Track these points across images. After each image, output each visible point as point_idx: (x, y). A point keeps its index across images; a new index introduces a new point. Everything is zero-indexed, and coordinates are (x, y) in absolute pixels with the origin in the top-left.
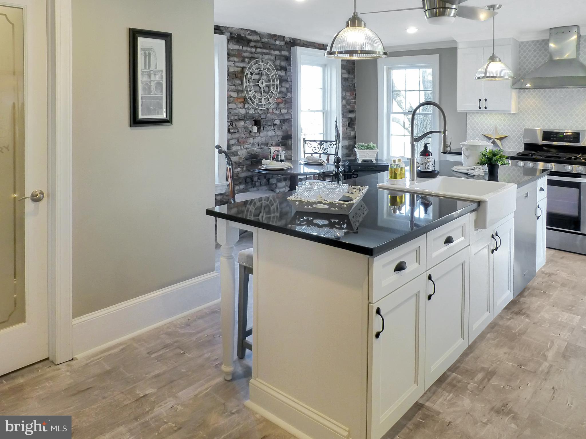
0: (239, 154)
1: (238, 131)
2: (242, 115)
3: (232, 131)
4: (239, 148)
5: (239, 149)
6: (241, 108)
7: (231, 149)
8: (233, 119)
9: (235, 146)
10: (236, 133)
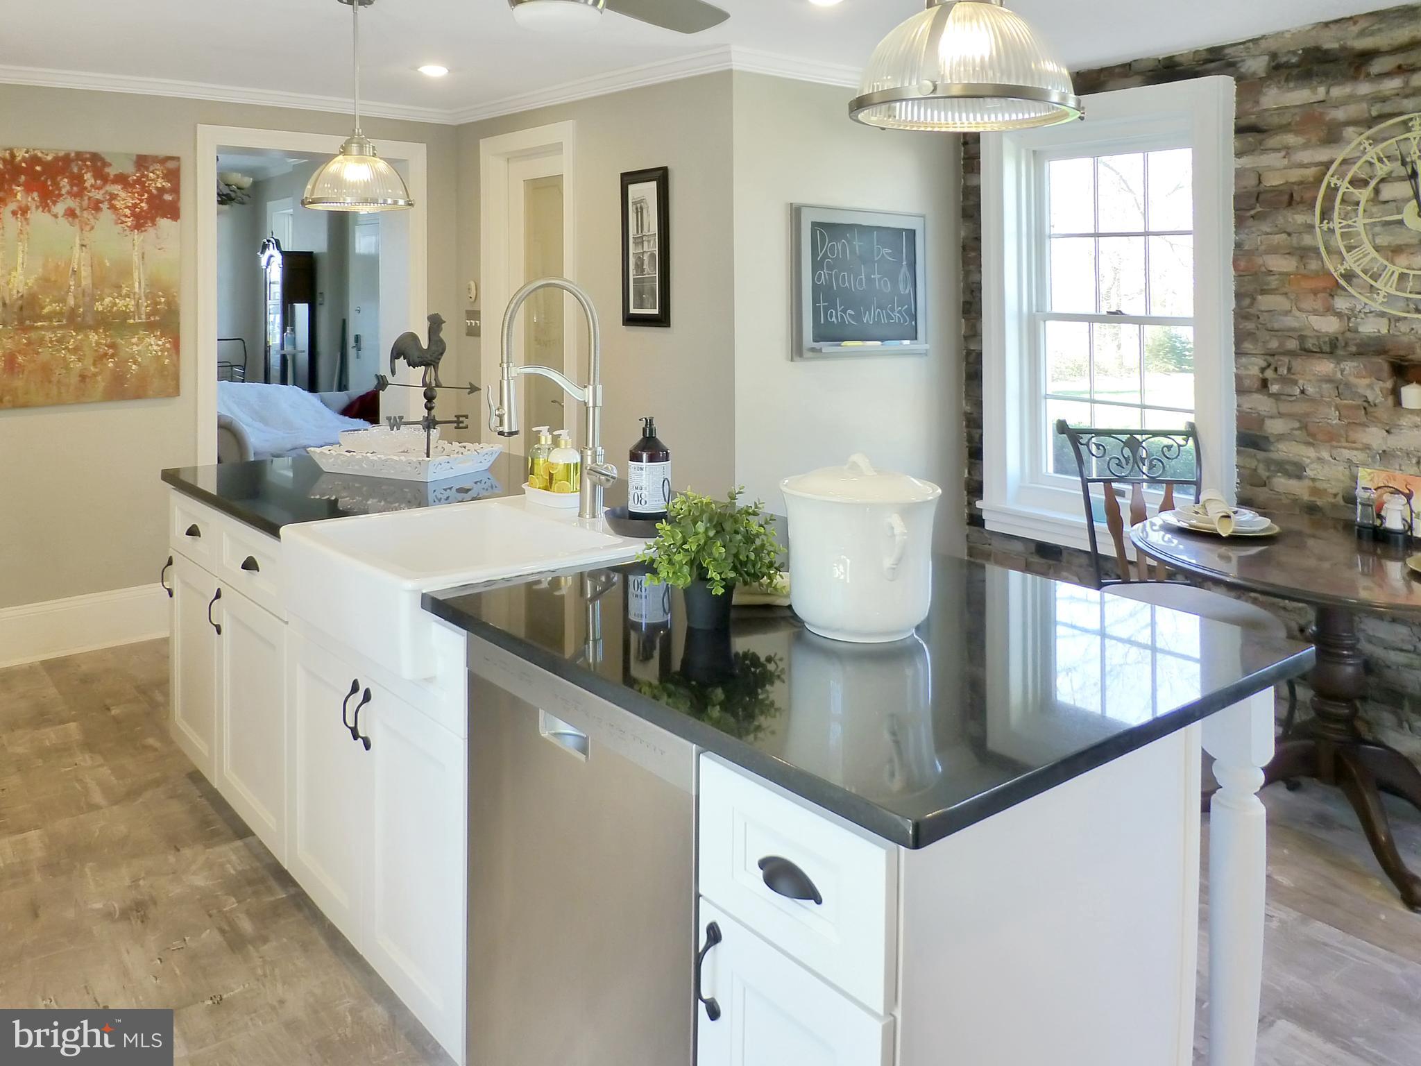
0: (1309, 472)
1: (1303, 392)
2: (1318, 337)
3: (1274, 388)
4: (1311, 453)
5: (1308, 457)
6: (1315, 312)
7: (1272, 448)
8: (1277, 348)
9: (1287, 443)
10: (1294, 398)
